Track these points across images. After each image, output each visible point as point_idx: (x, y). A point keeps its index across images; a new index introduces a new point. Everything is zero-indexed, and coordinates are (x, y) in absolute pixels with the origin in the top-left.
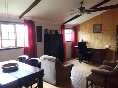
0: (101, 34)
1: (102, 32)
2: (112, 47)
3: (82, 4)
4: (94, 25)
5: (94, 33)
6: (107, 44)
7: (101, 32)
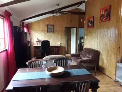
0: (54, 33)
1: (55, 32)
2: (62, 43)
3: (58, 6)
4: (47, 25)
5: (47, 32)
6: (59, 42)
7: (53, 32)
